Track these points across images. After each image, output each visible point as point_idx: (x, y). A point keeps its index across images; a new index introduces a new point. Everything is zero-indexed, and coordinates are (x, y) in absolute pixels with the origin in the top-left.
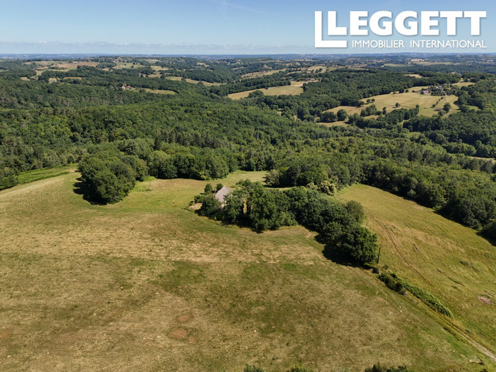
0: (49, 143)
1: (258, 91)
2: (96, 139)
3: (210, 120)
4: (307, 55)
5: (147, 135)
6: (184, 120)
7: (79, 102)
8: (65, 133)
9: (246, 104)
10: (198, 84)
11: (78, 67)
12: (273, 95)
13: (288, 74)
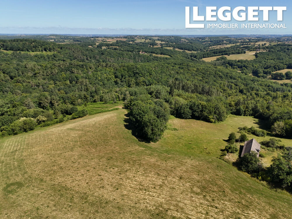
0: (103, 84)
1: (223, 57)
2: (128, 83)
3: (196, 74)
4: (251, 35)
5: (158, 82)
6: (180, 74)
7: (117, 60)
8: (111, 78)
9: (215, 65)
10: (183, 52)
11: (117, 41)
12: (234, 59)
13: (242, 46)
